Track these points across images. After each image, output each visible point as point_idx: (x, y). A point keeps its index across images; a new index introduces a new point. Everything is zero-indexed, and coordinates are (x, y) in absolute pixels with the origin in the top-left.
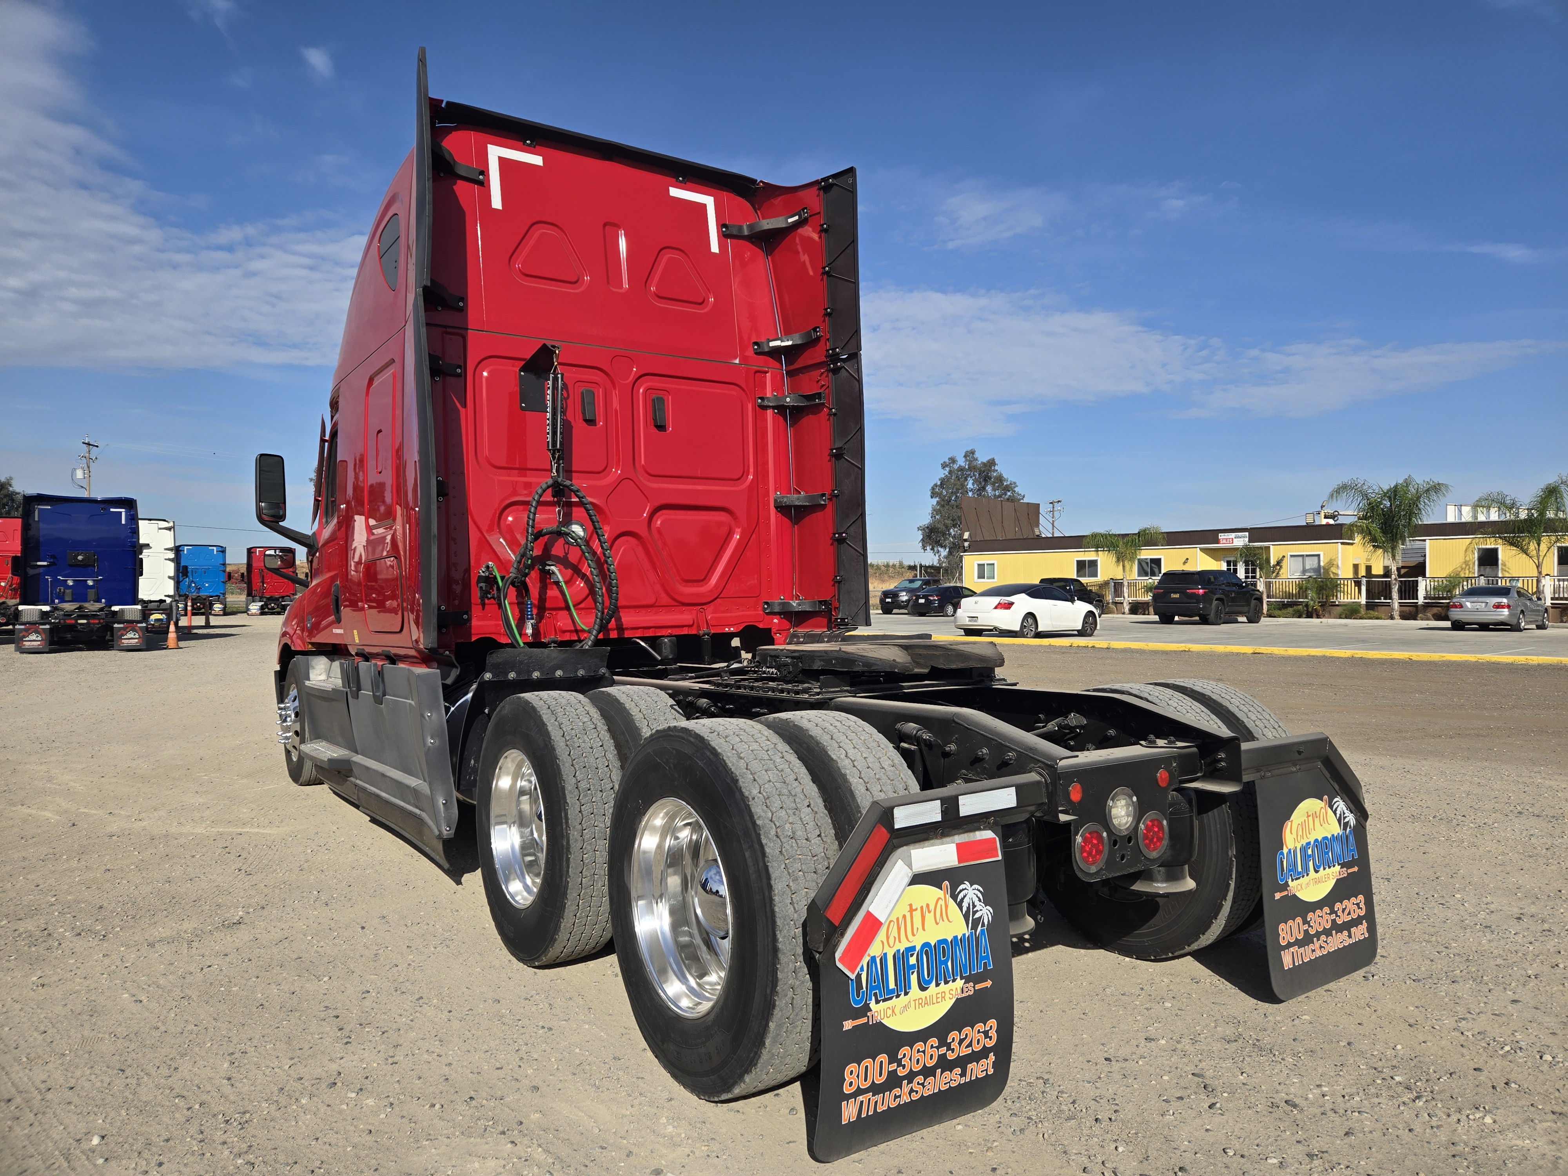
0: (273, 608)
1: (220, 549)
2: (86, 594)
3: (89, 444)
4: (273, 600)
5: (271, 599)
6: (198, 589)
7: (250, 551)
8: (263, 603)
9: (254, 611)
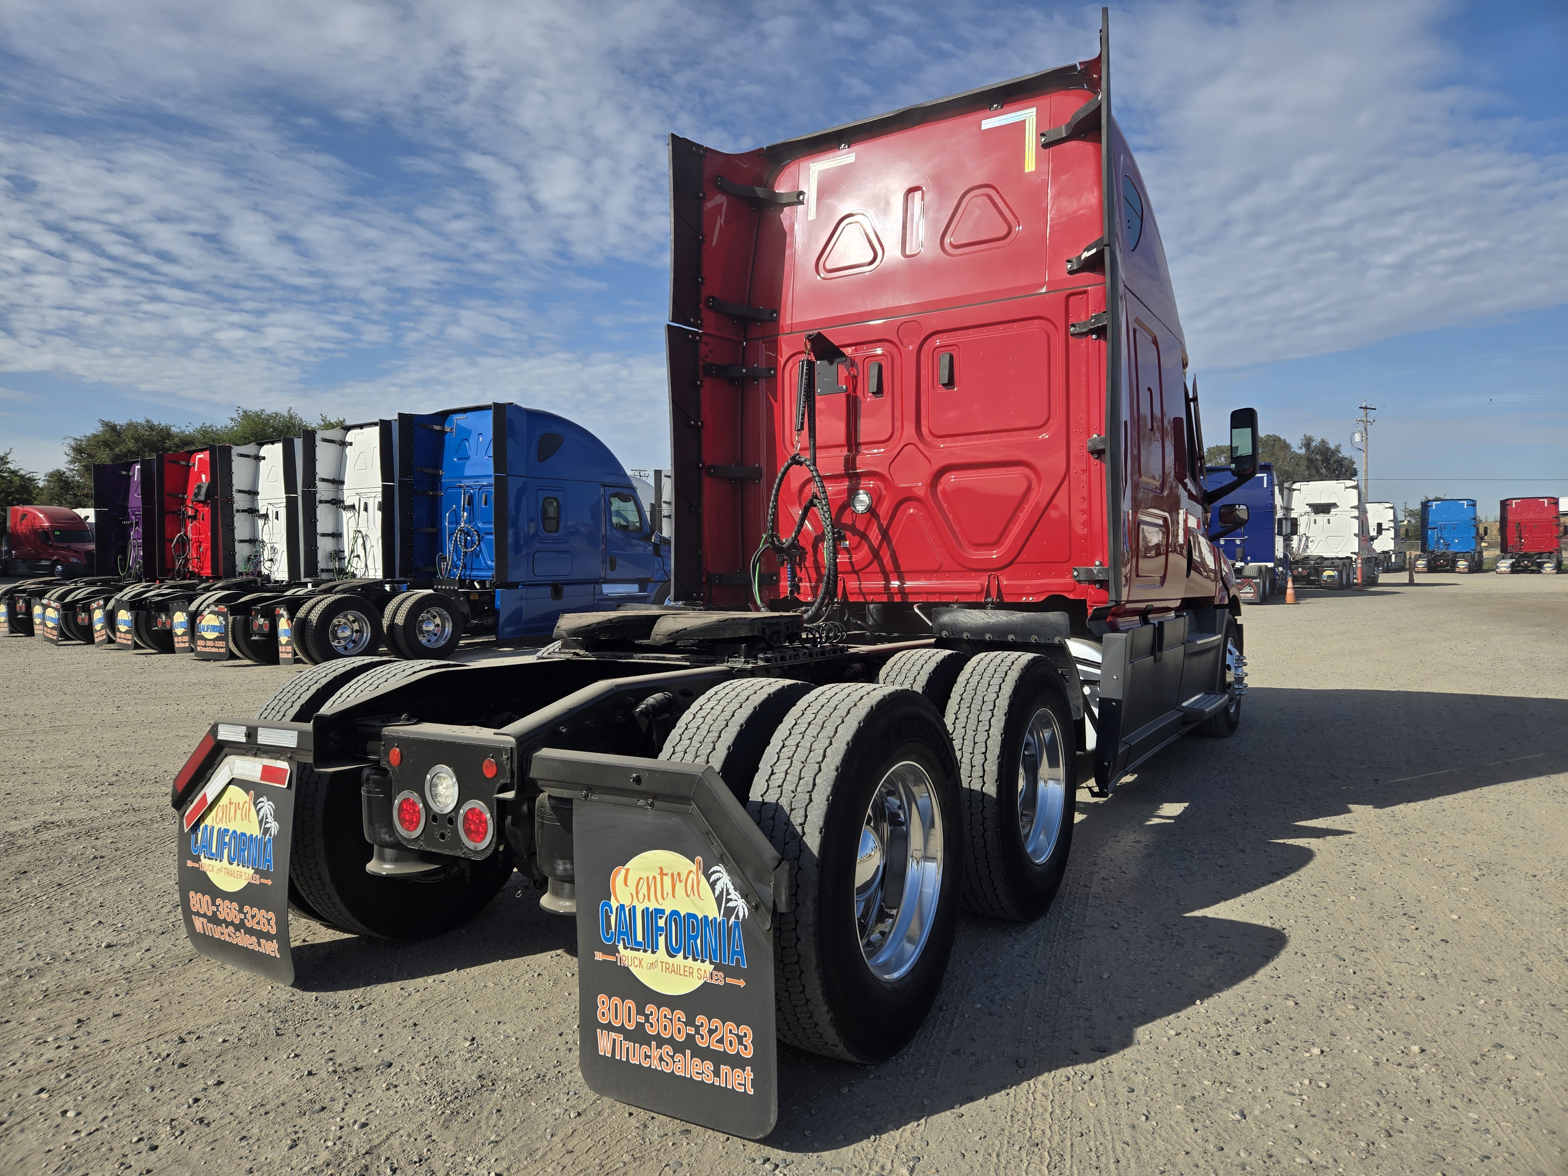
0: (1526, 566)
1: (1471, 503)
2: (1235, 552)
3: (1366, 408)
4: (1529, 557)
5: (1526, 556)
6: (1448, 546)
7: (1504, 504)
8: (1514, 560)
9: (1503, 569)
